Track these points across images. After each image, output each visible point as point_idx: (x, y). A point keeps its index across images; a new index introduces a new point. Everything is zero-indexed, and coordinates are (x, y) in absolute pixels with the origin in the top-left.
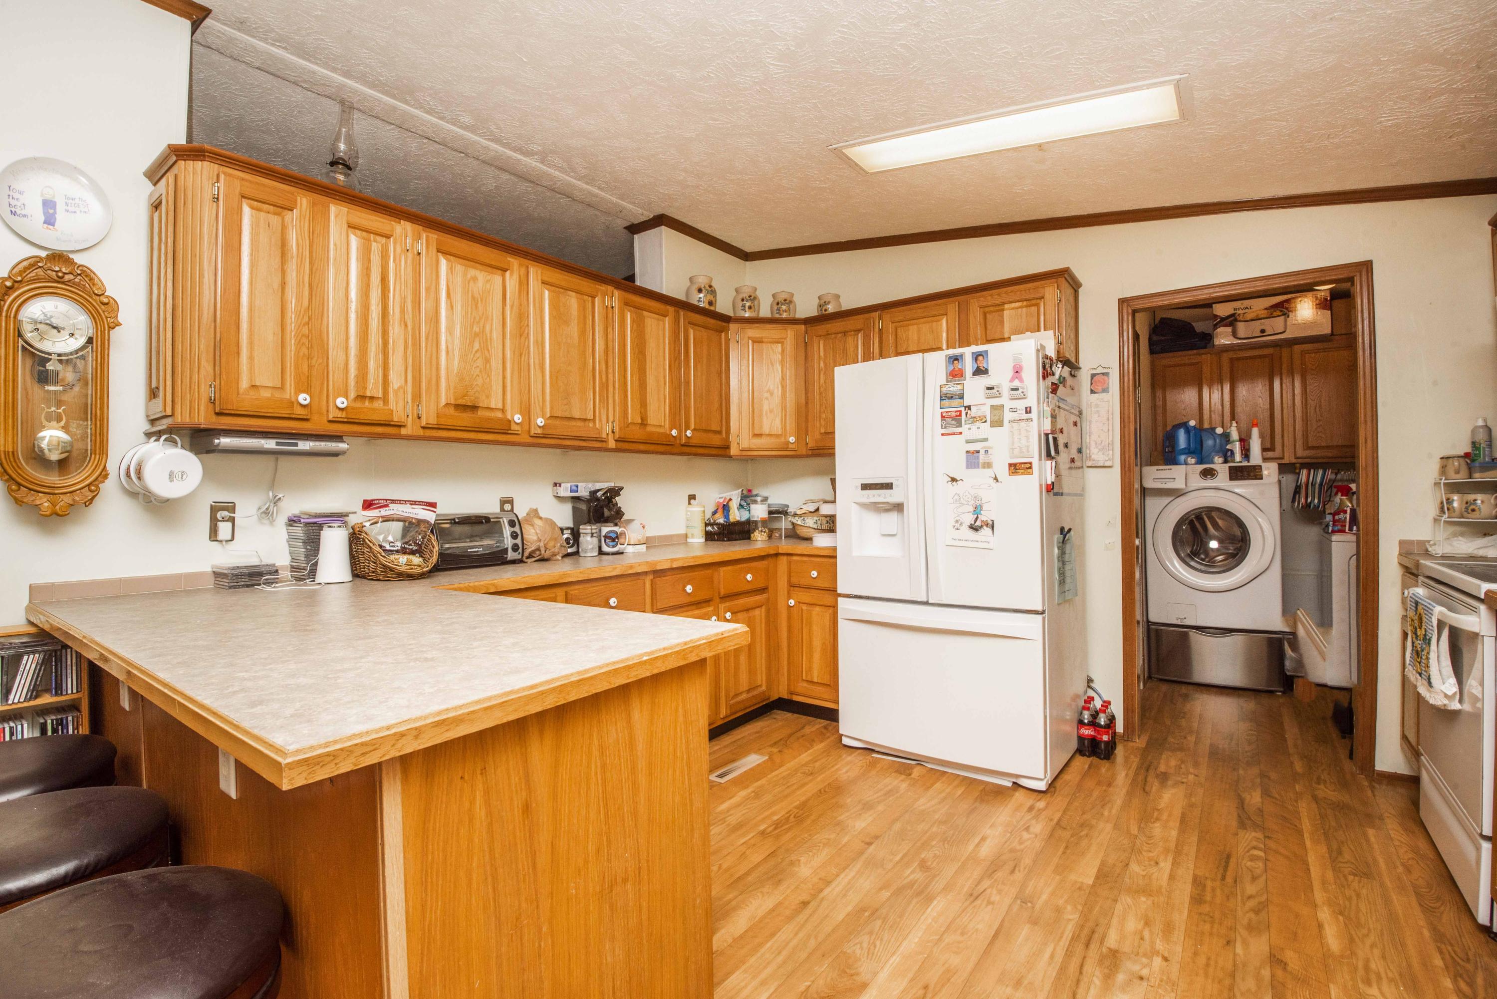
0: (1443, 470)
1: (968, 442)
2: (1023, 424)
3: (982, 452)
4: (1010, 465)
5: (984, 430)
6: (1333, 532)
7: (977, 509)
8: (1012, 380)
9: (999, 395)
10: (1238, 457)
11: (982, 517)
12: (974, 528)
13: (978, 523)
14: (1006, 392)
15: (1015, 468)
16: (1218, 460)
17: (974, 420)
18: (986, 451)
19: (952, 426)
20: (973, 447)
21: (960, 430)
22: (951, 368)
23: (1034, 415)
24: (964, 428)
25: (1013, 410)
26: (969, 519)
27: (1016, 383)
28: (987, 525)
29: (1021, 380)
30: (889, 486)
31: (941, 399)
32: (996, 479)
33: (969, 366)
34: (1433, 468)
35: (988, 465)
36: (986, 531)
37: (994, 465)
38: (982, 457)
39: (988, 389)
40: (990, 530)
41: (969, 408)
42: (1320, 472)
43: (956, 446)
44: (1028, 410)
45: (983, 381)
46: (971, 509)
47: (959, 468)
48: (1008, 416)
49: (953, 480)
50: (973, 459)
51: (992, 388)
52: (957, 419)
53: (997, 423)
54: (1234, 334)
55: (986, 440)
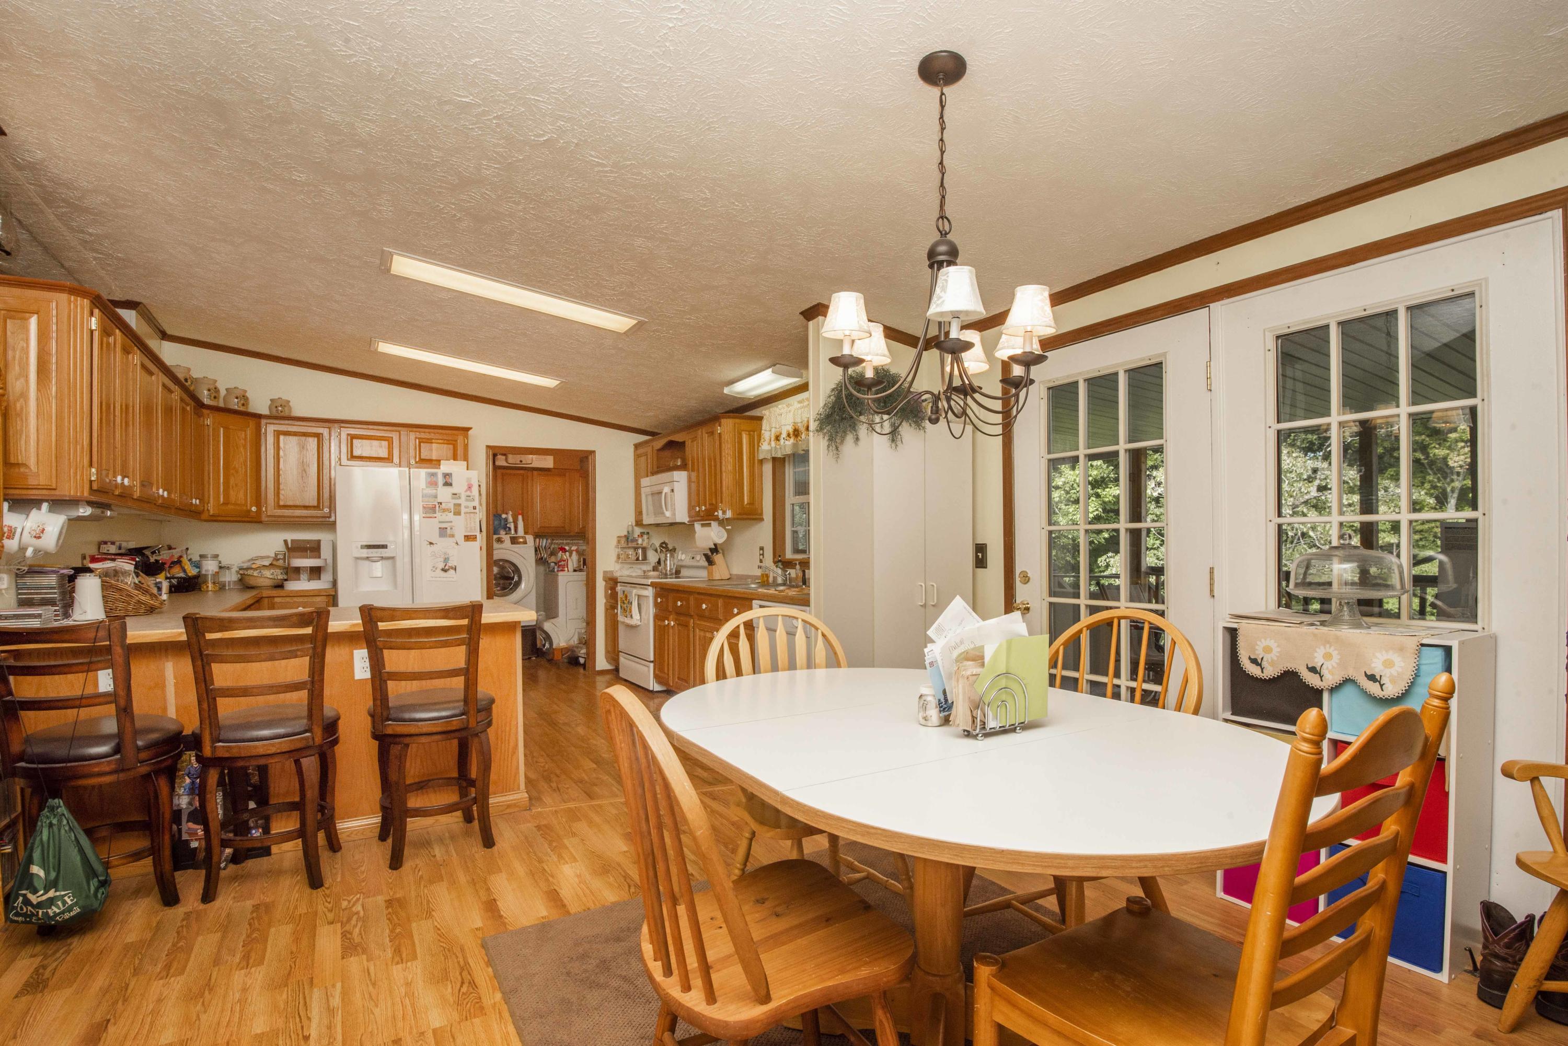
0: (619, 542)
1: (440, 522)
2: (472, 515)
3: (449, 528)
4: (465, 536)
5: (450, 516)
6: (558, 571)
7: (446, 560)
8: (466, 491)
9: (460, 498)
10: (513, 532)
11: (450, 564)
12: (444, 570)
13: (447, 567)
14: (463, 497)
15: (468, 538)
16: (502, 532)
17: (444, 510)
18: (451, 528)
19: (430, 513)
20: (444, 525)
21: (435, 515)
22: (429, 480)
23: (477, 511)
24: (438, 514)
25: (466, 507)
26: (442, 565)
27: (468, 493)
28: (452, 568)
29: (471, 492)
30: (384, 547)
31: (423, 497)
32: (457, 543)
33: (441, 480)
34: (614, 542)
35: (453, 536)
36: (452, 571)
37: (456, 536)
38: (449, 531)
39: (454, 494)
40: (453, 571)
41: (441, 503)
42: (545, 541)
43: (434, 525)
44: (475, 508)
45: (449, 490)
46: (442, 560)
47: (435, 538)
48: (463, 510)
49: (431, 543)
50: (443, 532)
51: (456, 494)
52: (433, 509)
53: (458, 513)
54: (506, 460)
55: (451, 522)
